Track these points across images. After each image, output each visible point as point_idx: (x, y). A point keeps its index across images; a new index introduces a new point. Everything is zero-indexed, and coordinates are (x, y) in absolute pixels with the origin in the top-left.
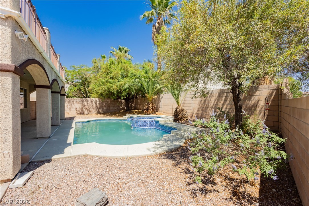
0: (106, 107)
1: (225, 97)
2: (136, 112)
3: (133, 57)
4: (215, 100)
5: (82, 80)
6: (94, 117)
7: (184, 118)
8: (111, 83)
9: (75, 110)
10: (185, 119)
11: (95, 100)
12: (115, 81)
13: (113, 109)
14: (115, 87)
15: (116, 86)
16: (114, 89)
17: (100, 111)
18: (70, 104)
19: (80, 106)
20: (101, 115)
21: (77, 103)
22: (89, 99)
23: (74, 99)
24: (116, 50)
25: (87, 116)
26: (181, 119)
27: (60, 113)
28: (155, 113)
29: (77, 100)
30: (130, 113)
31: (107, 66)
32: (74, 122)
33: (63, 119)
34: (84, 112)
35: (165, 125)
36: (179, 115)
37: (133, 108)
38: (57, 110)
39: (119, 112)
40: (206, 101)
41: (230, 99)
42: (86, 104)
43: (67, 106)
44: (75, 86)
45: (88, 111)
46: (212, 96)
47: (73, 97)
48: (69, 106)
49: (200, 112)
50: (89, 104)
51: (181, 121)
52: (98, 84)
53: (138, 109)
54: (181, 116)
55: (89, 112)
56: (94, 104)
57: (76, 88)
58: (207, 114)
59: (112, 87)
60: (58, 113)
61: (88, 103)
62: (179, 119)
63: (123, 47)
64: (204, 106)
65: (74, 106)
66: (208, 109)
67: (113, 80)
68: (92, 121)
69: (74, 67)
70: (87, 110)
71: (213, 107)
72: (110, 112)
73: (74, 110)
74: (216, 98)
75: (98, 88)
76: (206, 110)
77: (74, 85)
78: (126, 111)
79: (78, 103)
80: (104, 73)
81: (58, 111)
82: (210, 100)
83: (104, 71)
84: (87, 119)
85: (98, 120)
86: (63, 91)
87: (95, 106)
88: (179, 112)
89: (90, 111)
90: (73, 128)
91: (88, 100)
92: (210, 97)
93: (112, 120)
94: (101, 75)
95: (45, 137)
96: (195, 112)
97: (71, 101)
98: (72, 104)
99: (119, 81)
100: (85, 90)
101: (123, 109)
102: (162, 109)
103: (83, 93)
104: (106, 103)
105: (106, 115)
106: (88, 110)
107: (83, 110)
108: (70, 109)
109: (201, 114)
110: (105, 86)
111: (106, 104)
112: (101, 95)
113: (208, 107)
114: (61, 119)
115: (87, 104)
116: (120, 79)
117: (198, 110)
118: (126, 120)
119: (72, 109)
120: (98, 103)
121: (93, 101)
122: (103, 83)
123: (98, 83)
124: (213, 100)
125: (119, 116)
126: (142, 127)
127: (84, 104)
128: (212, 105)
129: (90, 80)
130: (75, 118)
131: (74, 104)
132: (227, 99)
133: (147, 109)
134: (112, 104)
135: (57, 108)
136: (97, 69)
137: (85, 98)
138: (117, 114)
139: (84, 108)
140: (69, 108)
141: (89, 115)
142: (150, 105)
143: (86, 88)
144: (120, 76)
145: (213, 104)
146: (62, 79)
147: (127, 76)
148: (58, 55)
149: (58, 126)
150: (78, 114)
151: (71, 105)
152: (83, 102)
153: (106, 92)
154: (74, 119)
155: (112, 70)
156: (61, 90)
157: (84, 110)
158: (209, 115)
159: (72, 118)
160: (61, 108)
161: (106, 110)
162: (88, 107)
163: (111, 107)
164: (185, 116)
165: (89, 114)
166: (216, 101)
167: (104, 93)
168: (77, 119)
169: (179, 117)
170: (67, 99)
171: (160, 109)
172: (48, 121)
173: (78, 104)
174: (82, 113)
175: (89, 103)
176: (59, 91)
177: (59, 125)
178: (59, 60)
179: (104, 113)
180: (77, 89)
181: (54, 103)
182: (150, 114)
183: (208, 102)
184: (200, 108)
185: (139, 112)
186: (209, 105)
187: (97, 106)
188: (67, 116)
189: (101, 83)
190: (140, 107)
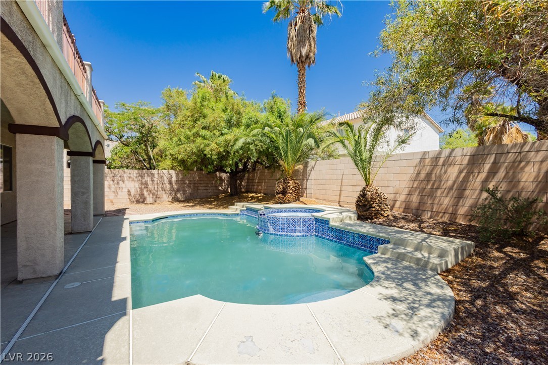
0: (190, 187)
1: (490, 164)
2: (252, 198)
3: (237, 94)
4: (461, 172)
5: (141, 133)
6: (169, 209)
7: (382, 212)
8: (204, 138)
9: (126, 193)
10: (386, 215)
11: (167, 174)
12: (214, 134)
13: (205, 191)
14: (213, 146)
15: (216, 143)
16: (211, 152)
17: (179, 196)
18: (116, 181)
19: (137, 187)
20: (182, 205)
21: (131, 179)
22: (155, 172)
23: (124, 172)
24: (205, 79)
25: (152, 205)
26: (377, 214)
27: (92, 202)
28: (299, 200)
29: (130, 173)
30: (240, 199)
31: (195, 103)
32: (125, 221)
33: (101, 214)
34: (145, 199)
35: (347, 229)
36: (373, 205)
37: (243, 190)
38: (85, 196)
39: (217, 199)
40: (433, 175)
41: (506, 168)
42: (149, 182)
43: (110, 185)
44: (127, 145)
45: (154, 197)
46: (450, 161)
47: (122, 167)
48: (113, 187)
49: (415, 199)
50: (155, 182)
51: (376, 218)
52: (177, 140)
53: (256, 192)
54: (378, 208)
55: (156, 197)
56: (166, 182)
57: (128, 150)
58: (436, 202)
59: (208, 145)
60: (86, 203)
61: (153, 181)
62: (373, 214)
63: (219, 74)
64: (427, 184)
65: (123, 186)
66: (439, 192)
67: (209, 132)
68: (166, 217)
69: (124, 105)
70: (151, 195)
71: (455, 187)
72: (198, 197)
73: (123, 195)
74: (462, 167)
75: (176, 149)
76: (432, 194)
77: (123, 144)
78: (231, 195)
79: (133, 180)
80: (189, 119)
81: (88, 197)
82: (445, 173)
83: (188, 113)
84: (154, 214)
85: (177, 216)
86: (99, 154)
87: (168, 186)
88: (372, 198)
89: (158, 196)
90: (125, 239)
91: (153, 175)
92: (443, 165)
93: (208, 214)
94: (182, 123)
95: (44, 276)
96: (402, 198)
97: (118, 176)
98: (121, 182)
99: (222, 134)
100: (147, 154)
101: (225, 192)
102: (313, 191)
103: (142, 159)
104: (191, 179)
105: (191, 204)
106: (153, 194)
107: (143, 194)
108: (116, 193)
109: (417, 204)
110: (192, 145)
111: (190, 181)
112: (183, 162)
113: (438, 188)
114: (94, 215)
115: (151, 182)
116: (225, 131)
117: (410, 194)
118: (237, 215)
119: (120, 193)
120: (174, 179)
121: (164, 176)
122: (188, 138)
123: (175, 139)
124: (453, 172)
125: (218, 206)
126: (286, 234)
127: (145, 181)
128: (450, 183)
129: (157, 134)
130: (127, 211)
131: (123, 182)
132: (499, 168)
133: (284, 193)
134: (202, 182)
135: (84, 190)
136: (173, 110)
137: (148, 169)
138: (214, 201)
139: (145, 190)
140: (113, 190)
141: (156, 205)
142: (289, 183)
143: (149, 149)
144: (223, 124)
145: (454, 182)
146: (96, 123)
147: (238, 125)
148: (88, 65)
149: (87, 234)
150: (132, 202)
151: (118, 184)
152: (142, 177)
153: (194, 157)
154: (124, 214)
155: (206, 111)
156: (94, 150)
157: (146, 193)
158: (441, 204)
159: (121, 212)
160: (94, 191)
161: (190, 193)
162: (153, 188)
163: (200, 188)
164: (386, 207)
165: (156, 201)
166: (463, 175)
167: (190, 159)
168: (131, 214)
169: (374, 209)
170: (110, 172)
171: (308, 191)
172: (55, 230)
173: (133, 183)
174: (141, 200)
175: (155, 179)
176: (91, 151)
177: (91, 232)
178: (89, 78)
179: (187, 200)
180: (131, 151)
181: (76, 179)
182: (289, 202)
183: (440, 177)
184: (415, 191)
185: (259, 197)
186: (443, 182)
187: (172, 186)
188: (108, 207)
189: (182, 138)
190: (259, 187)
